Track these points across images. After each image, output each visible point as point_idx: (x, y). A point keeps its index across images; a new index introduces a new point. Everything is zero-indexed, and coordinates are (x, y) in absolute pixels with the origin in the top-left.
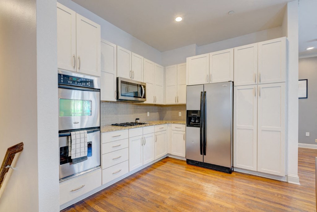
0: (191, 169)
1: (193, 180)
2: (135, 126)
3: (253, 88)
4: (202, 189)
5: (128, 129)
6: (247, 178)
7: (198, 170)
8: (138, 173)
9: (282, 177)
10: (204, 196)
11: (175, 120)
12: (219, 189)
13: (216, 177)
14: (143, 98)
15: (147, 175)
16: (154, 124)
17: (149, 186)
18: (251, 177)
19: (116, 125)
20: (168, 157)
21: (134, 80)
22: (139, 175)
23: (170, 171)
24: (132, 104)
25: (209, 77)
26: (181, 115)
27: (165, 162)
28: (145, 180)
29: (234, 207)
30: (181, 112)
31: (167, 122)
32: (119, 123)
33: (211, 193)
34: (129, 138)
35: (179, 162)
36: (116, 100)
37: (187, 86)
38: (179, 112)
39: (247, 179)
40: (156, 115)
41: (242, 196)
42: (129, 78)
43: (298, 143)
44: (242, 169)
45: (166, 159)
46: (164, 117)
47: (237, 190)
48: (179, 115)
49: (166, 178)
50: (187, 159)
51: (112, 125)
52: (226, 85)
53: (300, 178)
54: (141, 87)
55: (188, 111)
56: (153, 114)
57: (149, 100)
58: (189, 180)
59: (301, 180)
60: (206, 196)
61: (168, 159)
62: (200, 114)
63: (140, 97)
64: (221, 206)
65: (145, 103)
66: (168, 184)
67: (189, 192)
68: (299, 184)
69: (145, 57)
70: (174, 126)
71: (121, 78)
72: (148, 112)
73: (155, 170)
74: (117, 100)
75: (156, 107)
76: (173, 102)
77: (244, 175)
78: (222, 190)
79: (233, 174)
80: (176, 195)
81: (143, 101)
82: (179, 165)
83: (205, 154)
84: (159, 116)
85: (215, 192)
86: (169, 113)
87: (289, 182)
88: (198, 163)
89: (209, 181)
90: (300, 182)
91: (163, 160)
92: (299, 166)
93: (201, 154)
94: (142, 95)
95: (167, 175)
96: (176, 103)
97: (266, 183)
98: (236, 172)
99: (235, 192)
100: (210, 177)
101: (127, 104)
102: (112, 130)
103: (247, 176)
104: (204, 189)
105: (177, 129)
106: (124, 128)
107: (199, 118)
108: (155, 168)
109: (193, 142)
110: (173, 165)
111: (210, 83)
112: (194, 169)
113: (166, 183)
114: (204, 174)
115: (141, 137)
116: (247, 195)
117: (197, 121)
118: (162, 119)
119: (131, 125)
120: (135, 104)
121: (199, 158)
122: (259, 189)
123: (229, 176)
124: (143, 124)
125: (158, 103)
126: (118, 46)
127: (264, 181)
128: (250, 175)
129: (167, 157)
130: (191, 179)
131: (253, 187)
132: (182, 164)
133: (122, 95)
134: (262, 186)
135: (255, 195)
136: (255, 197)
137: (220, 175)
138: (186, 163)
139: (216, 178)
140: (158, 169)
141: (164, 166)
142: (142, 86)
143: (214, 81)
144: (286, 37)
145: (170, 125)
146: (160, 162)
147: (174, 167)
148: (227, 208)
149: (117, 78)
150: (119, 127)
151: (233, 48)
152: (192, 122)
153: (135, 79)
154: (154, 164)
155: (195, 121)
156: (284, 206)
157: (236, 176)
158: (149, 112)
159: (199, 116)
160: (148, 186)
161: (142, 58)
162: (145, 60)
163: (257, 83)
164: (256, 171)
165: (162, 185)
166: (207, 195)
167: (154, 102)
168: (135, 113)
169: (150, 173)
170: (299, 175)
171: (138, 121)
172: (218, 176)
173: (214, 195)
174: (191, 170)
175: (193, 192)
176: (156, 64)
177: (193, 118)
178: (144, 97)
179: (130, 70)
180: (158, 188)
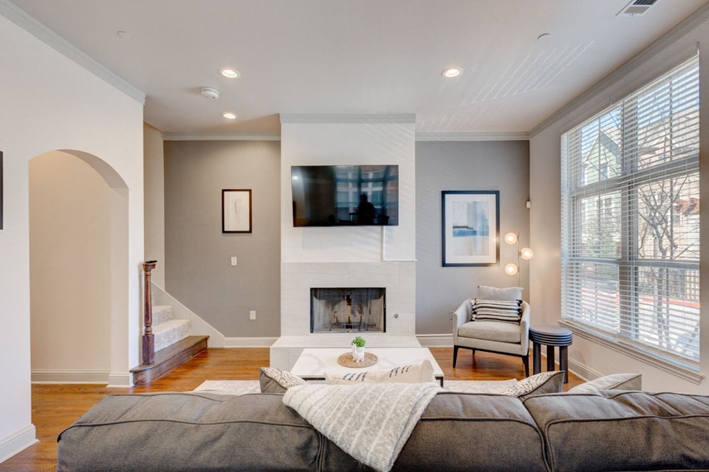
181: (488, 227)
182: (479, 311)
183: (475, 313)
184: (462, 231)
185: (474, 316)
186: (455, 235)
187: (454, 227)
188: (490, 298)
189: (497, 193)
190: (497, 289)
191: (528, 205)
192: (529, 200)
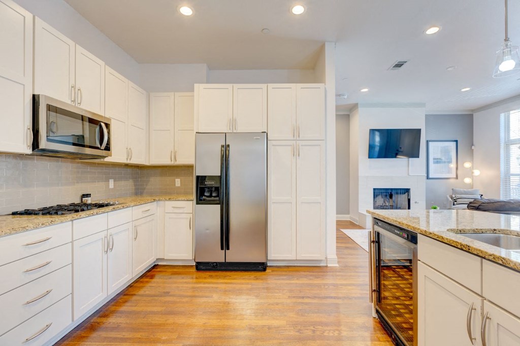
0: (205, 278)
1: (216, 297)
2: (88, 212)
3: (291, 145)
4: (234, 309)
5: (72, 221)
6: (286, 271)
7: (218, 277)
8: (95, 316)
9: (321, 260)
10: (241, 319)
11: (169, 193)
12: (257, 301)
13: (247, 281)
14: (105, 149)
15: (117, 315)
16: (132, 204)
17: (130, 339)
18: (290, 269)
19: (28, 213)
20: (158, 265)
21: (81, 107)
22: (99, 320)
23: (168, 293)
24: (71, 162)
25: (233, 122)
26: (179, 185)
27: (152, 277)
28: (117, 328)
29: (285, 321)
30: (179, 180)
31: (157, 199)
32: (36, 207)
33: (249, 311)
34: (72, 242)
35: (181, 270)
36: (30, 151)
37: (197, 133)
38: (176, 180)
39: (286, 273)
40: (128, 185)
41: (289, 301)
42: (69, 102)
43: (336, 215)
44: (278, 260)
45: (153, 270)
46: (144, 189)
47: (280, 294)
48: (177, 185)
49: (163, 308)
50: (197, 263)
51: (14, 214)
52: (259, 138)
53: (338, 258)
54: (101, 126)
55: (198, 177)
56: (123, 183)
57: (117, 156)
58: (210, 300)
59: (339, 260)
60: (243, 319)
61: (158, 270)
62: (221, 183)
63: (97, 148)
64: (269, 328)
65: (106, 160)
66: (171, 319)
67: (214, 322)
68: (337, 265)
69: (106, 64)
70: (169, 205)
71: (47, 97)
72: (110, 180)
73: (134, 298)
74: (33, 149)
75: (129, 170)
76: (166, 161)
77: (281, 269)
78: (262, 301)
79: (268, 271)
80: (193, 336)
81: (104, 157)
82: (183, 276)
83: (228, 249)
84: (133, 188)
85: (254, 308)
86: (155, 182)
87: (329, 265)
88: (217, 265)
89: (239, 292)
90: (339, 262)
91: (149, 274)
92: (337, 242)
93: (222, 249)
94: (101, 144)
95: (165, 302)
96: (173, 163)
97: (308, 273)
98: (270, 266)
99: (279, 298)
100: (238, 284)
101: (58, 161)
102: (25, 229)
103: (285, 269)
104: (237, 308)
105: (176, 211)
106: (56, 218)
107: (217, 189)
108: (135, 295)
109: (208, 231)
110: (170, 278)
111: (235, 131)
112: (211, 276)
113: (166, 321)
114: (229, 281)
115: (103, 235)
116: (294, 297)
117: (214, 194)
118: (140, 193)
119: (77, 211)
120: (78, 163)
121: (218, 256)
122: (303, 284)
123: (264, 275)
124: (107, 205)
125: (135, 161)
126: (36, 17)
127: (304, 272)
128: (288, 267)
129: (155, 266)
130: (212, 297)
131: (296, 283)
132: (189, 273)
133: (48, 140)
134: (305, 279)
135: (301, 295)
136: (303, 298)
137: (252, 277)
138: (194, 270)
139: (248, 284)
140: (139, 295)
141: (153, 285)
142: (103, 125)
143: (241, 129)
144: (324, 84)
145: (161, 203)
146: (141, 280)
147: (176, 283)
148: (278, 328)
149: (34, 96)
150: (41, 219)
151: (266, 83)
152: (205, 196)
153: (83, 106)
154: (130, 286)
155: (211, 194)
156: (334, 298)
157: (272, 273)
158: (113, 180)
159: (218, 185)
160: (127, 338)
161: (102, 63)
162: (108, 69)
163: (295, 139)
164: (295, 259)
165: (160, 325)
166: (245, 316)
167: (127, 159)
168: (77, 182)
169: (124, 308)
170: (337, 255)
171: (89, 200)
172: (250, 279)
173: (254, 313)
174: (206, 281)
175: (221, 320)
176: (131, 84)
177: (207, 190)
178: (108, 148)
179: (72, 83)
180: (152, 336)
181: (451, 159)
182: (458, 200)
183: (456, 201)
184: (438, 161)
185: (455, 203)
186: (434, 163)
187: (434, 159)
188: (462, 194)
189: (457, 141)
190: (465, 190)
191: (473, 147)
192: (473, 145)
